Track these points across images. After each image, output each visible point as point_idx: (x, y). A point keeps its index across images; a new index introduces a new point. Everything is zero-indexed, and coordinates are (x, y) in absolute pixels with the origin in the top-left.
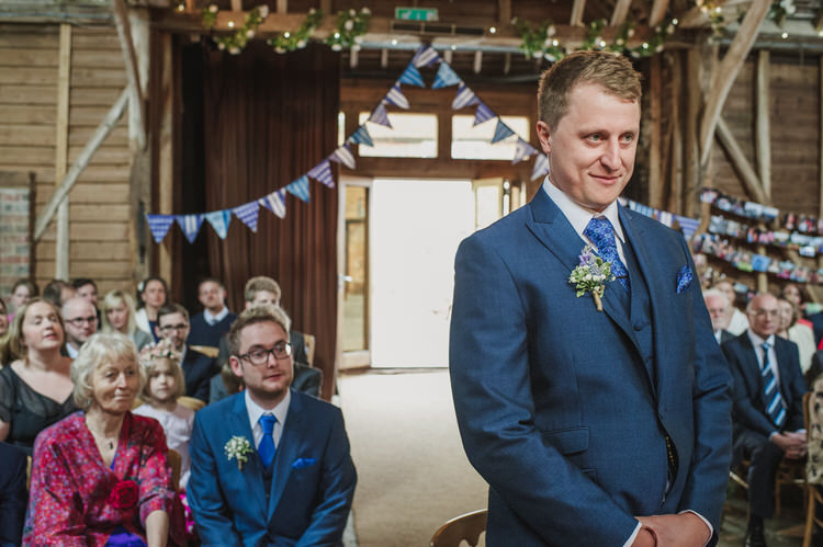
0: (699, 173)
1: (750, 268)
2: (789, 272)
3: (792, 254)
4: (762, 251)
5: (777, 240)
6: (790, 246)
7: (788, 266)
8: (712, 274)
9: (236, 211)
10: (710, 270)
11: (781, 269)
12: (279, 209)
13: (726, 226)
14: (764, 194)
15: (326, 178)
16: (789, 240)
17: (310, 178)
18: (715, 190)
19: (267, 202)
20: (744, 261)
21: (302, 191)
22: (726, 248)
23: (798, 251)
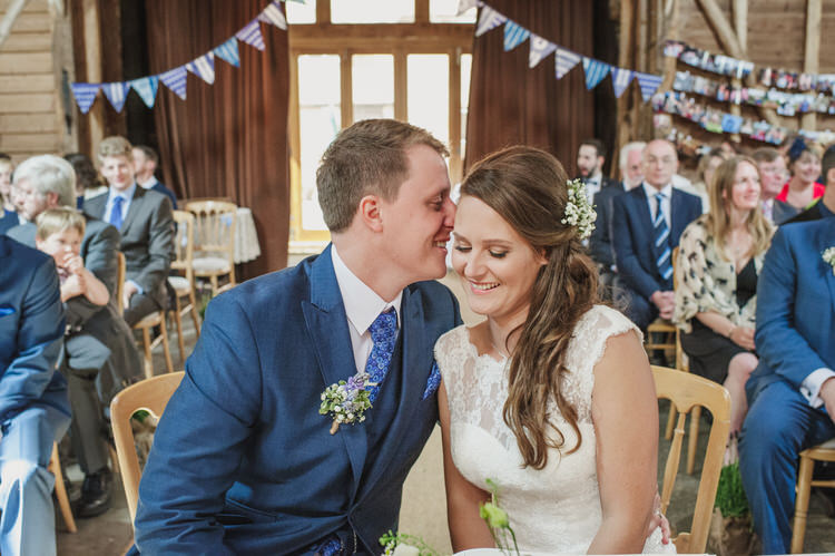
0: (664, 23)
1: (720, 129)
2: (764, 134)
3: (769, 113)
4: (736, 110)
5: (751, 98)
6: (765, 104)
7: (763, 126)
8: (676, 136)
9: (162, 77)
10: (674, 131)
11: (755, 130)
12: (207, 74)
13: (694, 83)
14: (739, 46)
15: (255, 40)
16: (766, 97)
17: (238, 40)
18: (681, 43)
19: (195, 67)
20: (713, 121)
21: (231, 55)
22: (692, 107)
23: (775, 110)
